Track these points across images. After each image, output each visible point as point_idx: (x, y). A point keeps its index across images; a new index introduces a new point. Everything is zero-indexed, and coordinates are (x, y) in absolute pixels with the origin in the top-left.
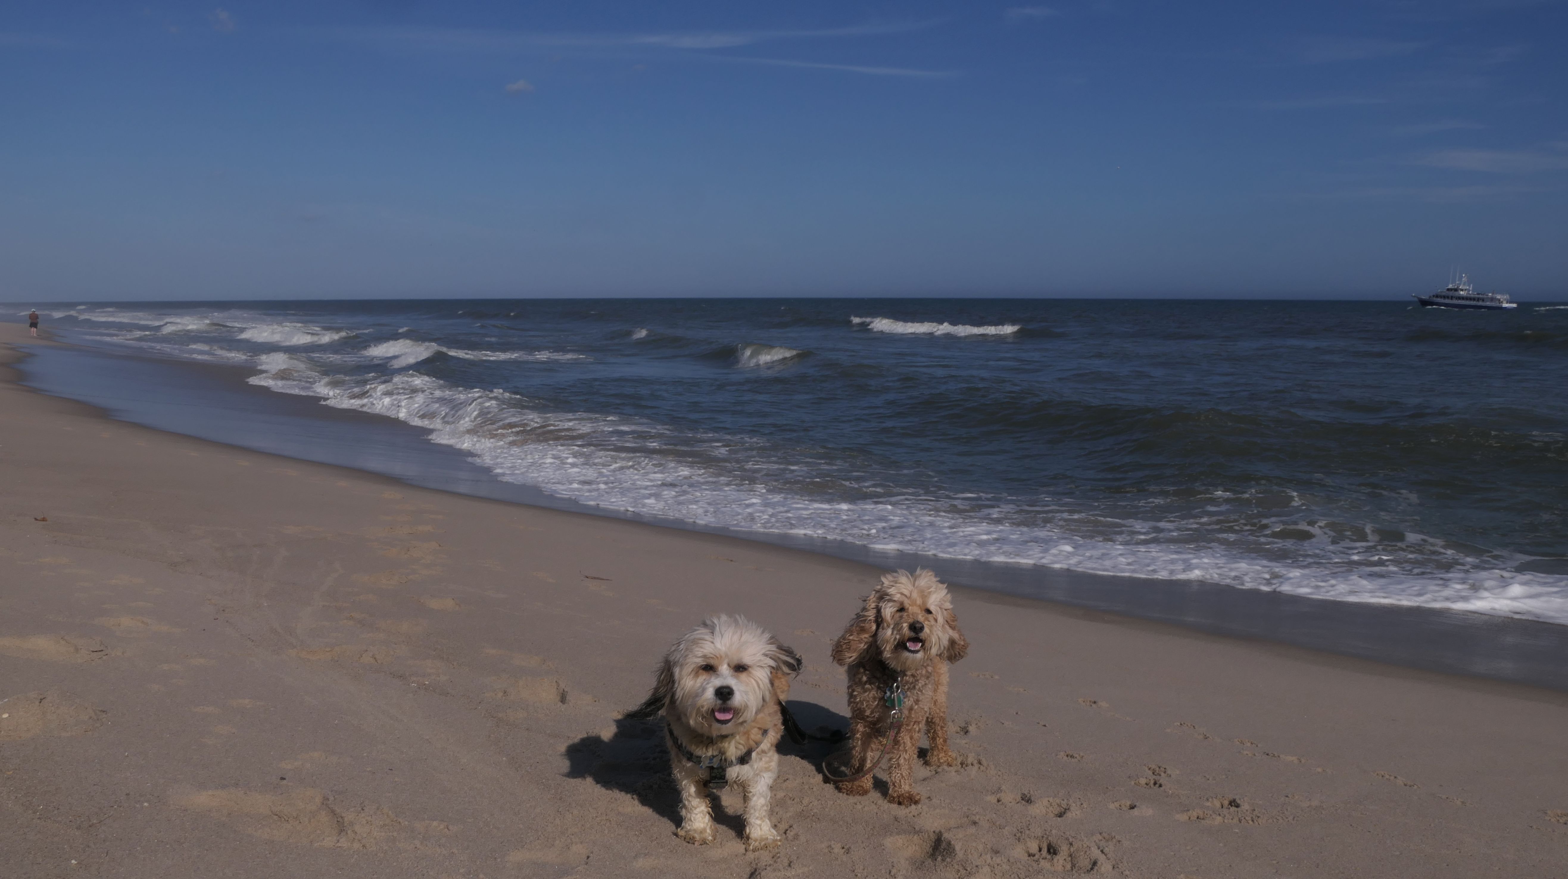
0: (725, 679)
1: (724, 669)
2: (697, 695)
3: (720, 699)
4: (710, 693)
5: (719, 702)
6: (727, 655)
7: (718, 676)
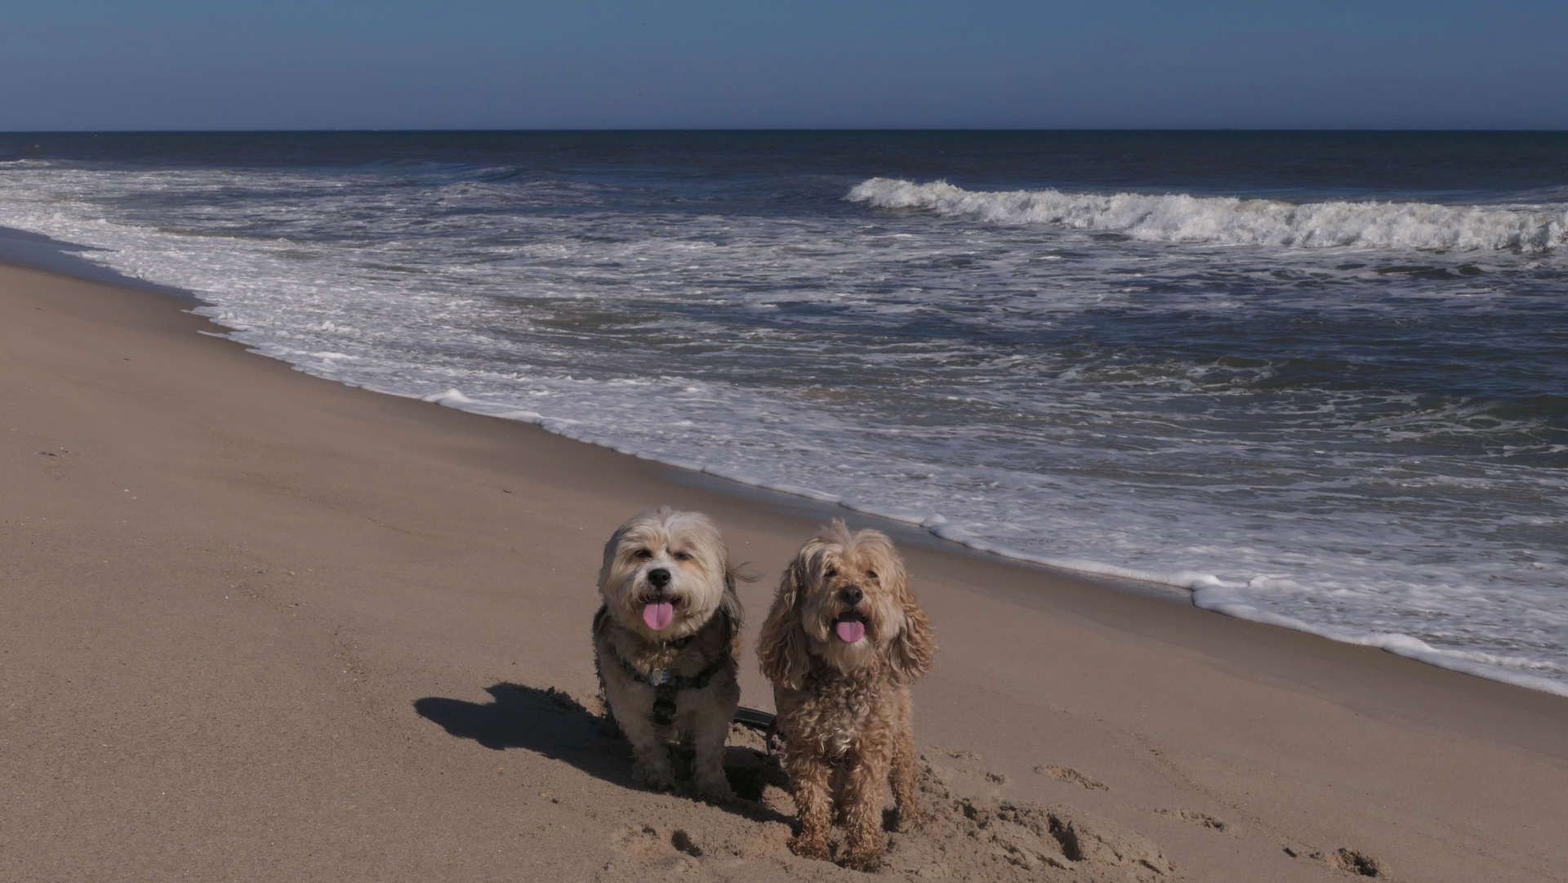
0: (662, 563)
1: (662, 554)
2: (630, 579)
6: (666, 540)
7: (654, 560)
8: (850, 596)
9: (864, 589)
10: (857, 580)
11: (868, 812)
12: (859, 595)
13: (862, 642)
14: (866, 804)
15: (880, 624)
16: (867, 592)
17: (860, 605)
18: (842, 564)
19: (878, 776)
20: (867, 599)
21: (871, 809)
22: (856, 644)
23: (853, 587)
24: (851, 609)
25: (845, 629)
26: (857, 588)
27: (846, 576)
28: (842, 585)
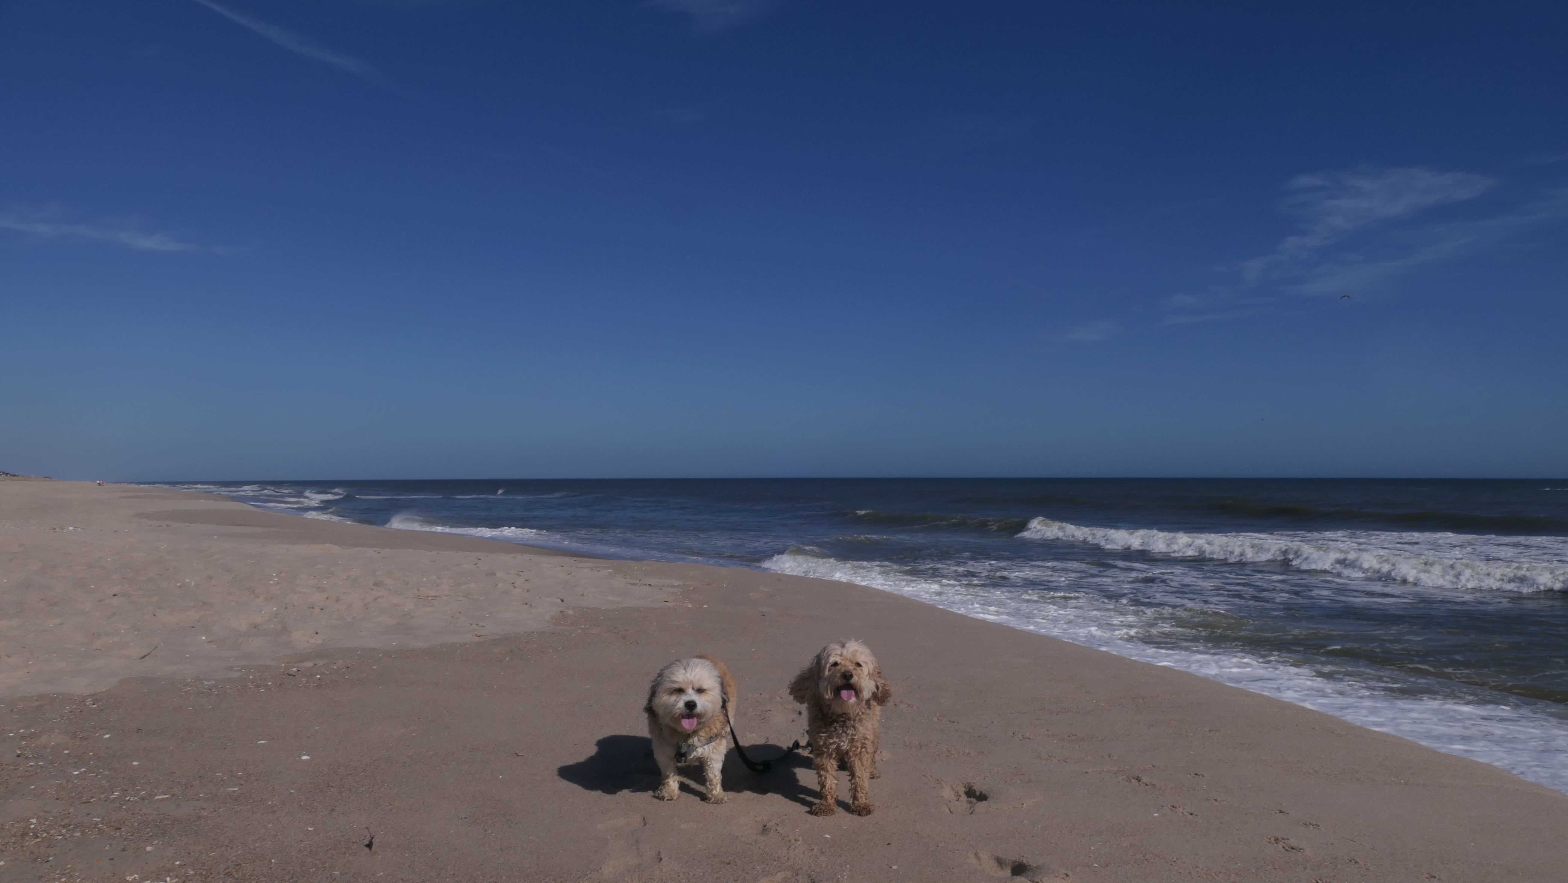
0: (691, 696)
1: (690, 691)
2: (674, 706)
3: (688, 709)
4: (681, 704)
5: (688, 711)
6: (692, 682)
7: (686, 694)
8: (847, 676)
9: (854, 672)
10: (850, 668)
11: (861, 782)
12: (851, 676)
13: (853, 700)
14: (859, 778)
15: (861, 691)
16: (856, 674)
17: (852, 681)
18: (842, 660)
19: (865, 763)
20: (855, 678)
21: (863, 780)
22: (850, 701)
23: (848, 671)
24: (847, 682)
25: (844, 693)
26: (851, 673)
27: (845, 666)
28: (843, 671)
